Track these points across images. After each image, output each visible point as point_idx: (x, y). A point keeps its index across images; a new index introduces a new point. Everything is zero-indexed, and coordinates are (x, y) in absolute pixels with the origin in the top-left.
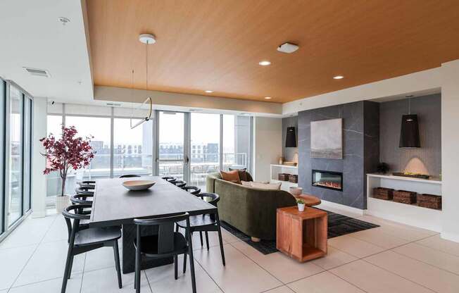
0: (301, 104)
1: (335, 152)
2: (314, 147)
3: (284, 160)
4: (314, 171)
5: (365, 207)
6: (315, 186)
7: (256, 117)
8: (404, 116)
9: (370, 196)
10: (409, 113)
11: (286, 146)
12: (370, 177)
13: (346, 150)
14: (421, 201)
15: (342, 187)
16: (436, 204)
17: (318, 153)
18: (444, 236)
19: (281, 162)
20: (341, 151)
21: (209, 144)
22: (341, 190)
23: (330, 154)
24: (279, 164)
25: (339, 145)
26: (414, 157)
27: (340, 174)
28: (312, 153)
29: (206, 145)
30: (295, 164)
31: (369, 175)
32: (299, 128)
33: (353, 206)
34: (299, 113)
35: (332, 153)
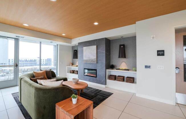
0: (79, 39)
1: (94, 60)
2: (85, 58)
3: (73, 64)
4: (85, 69)
5: (106, 84)
6: (85, 75)
7: (59, 45)
8: (120, 45)
9: (108, 79)
10: (122, 44)
11: (73, 58)
12: (107, 71)
13: (98, 59)
14: (127, 80)
15: (96, 76)
16: (132, 81)
17: (86, 61)
18: (137, 95)
19: (71, 65)
20: (96, 60)
21: (48, 59)
22: (96, 77)
23: (91, 61)
24: (70, 66)
25: (95, 57)
26: (123, 62)
27: (96, 70)
28: (84, 61)
29: (47, 59)
30: (77, 66)
31: (107, 70)
32: (78, 50)
33: (101, 84)
34: (78, 43)
35: (92, 61)
